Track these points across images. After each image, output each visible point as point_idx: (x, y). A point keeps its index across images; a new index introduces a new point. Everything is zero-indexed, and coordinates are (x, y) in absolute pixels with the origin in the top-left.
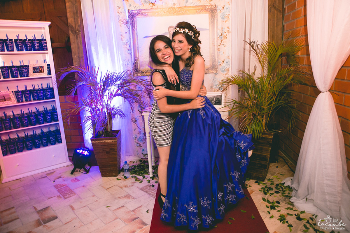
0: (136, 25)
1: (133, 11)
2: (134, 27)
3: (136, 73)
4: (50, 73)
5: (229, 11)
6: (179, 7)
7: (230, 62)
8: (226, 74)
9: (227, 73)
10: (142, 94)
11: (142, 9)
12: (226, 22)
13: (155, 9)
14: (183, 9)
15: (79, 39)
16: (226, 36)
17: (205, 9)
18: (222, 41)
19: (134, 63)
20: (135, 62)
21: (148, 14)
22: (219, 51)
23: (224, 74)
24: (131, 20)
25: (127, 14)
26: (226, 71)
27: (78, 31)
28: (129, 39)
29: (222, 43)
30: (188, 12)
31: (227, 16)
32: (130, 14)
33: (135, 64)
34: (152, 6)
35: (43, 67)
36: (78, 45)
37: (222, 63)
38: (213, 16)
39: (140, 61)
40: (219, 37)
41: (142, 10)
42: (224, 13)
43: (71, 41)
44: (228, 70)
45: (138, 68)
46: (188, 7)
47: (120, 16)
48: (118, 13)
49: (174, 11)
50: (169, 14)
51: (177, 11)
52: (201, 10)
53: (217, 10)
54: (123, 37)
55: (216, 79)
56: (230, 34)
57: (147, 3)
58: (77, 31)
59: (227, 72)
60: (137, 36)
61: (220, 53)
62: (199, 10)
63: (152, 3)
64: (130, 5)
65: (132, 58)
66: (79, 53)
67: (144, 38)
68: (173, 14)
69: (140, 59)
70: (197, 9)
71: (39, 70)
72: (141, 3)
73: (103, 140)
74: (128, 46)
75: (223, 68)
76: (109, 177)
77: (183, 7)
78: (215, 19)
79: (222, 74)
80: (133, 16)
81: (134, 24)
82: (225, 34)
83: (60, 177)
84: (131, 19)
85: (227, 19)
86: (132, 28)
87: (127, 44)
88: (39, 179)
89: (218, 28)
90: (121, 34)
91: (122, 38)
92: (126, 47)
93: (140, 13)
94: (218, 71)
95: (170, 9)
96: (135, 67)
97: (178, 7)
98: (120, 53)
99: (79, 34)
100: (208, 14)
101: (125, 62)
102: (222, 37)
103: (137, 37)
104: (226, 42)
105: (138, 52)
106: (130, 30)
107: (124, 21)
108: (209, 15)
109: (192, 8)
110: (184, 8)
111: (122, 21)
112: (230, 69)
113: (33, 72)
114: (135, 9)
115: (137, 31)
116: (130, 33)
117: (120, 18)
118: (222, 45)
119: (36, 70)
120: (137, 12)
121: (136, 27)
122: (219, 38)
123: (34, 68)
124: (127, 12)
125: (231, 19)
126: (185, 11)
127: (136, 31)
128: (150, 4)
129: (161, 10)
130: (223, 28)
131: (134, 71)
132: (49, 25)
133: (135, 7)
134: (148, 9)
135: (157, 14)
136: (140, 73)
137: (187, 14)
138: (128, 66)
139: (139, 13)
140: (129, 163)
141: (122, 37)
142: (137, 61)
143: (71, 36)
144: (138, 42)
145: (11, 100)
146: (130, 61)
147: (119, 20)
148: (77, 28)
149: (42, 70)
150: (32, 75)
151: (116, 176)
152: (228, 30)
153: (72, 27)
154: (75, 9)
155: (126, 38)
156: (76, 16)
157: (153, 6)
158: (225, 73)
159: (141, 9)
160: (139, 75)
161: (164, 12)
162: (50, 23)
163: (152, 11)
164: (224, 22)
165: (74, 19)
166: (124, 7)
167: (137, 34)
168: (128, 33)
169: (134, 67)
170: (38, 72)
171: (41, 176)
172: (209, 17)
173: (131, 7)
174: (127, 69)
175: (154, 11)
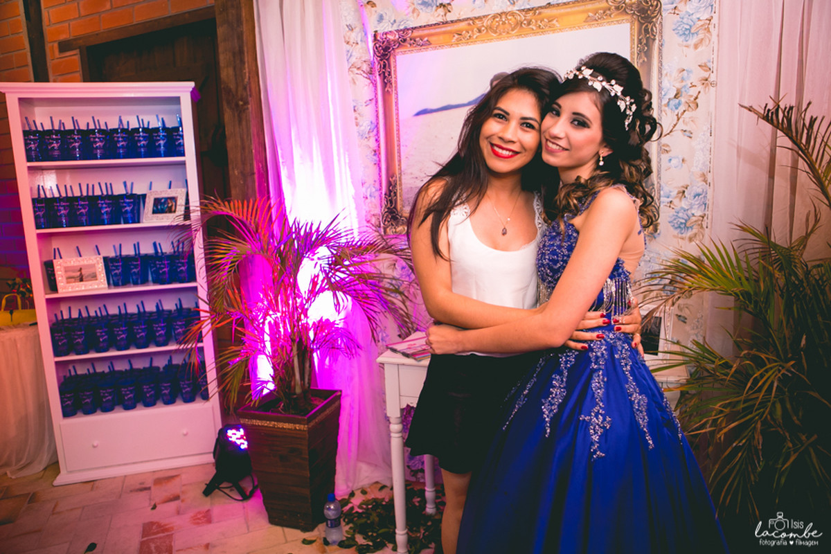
0: (396, 78)
1: (386, 34)
2: (390, 82)
3: (392, 225)
4: (187, 215)
5: (712, 6)
6: (529, 10)
7: (709, 196)
8: (691, 239)
9: (695, 235)
10: (412, 290)
11: (414, 26)
12: (696, 46)
13: (452, 22)
14: (540, 13)
15: (244, 123)
16: (696, 98)
17: (617, 8)
18: (678, 119)
19: (385, 194)
20: (390, 191)
21: (432, 39)
22: (665, 157)
23: (682, 239)
24: (382, 63)
25: (371, 45)
26: (692, 228)
27: (242, 101)
28: (374, 121)
29: (681, 126)
30: (558, 25)
31: (700, 23)
32: (378, 45)
33: (390, 196)
34: (443, 14)
35: (174, 199)
36: (242, 140)
37: (676, 197)
38: (646, 31)
39: (403, 186)
40: (668, 104)
41: (413, 29)
42: (692, 14)
43: (226, 129)
44: (702, 227)
45: (399, 207)
46: (558, 5)
47: (354, 54)
48: (348, 43)
49: (509, 23)
50: (495, 35)
51: (522, 23)
52: (604, 13)
53: (663, 7)
54: (359, 114)
55: (652, 255)
56: (712, 89)
57: (430, 8)
58: (241, 103)
59: (695, 231)
60: (397, 109)
61: (670, 160)
62: (596, 12)
63: (444, 6)
64: (381, 18)
65: (380, 176)
66: (244, 163)
67: (418, 114)
68: (508, 33)
69: (403, 181)
70: (588, 11)
71: (166, 206)
72: (411, 9)
73: (271, 420)
74: (373, 140)
75: (680, 215)
76: (287, 530)
77: (541, 7)
78: (654, 40)
79: (674, 236)
80: (386, 49)
81: (390, 73)
82: (693, 92)
83: (176, 498)
84: (381, 60)
85: (701, 36)
86: (385, 85)
87: (371, 134)
88: (131, 491)
89: (664, 72)
90: (355, 107)
91: (356, 119)
92: (368, 143)
93: (408, 39)
94: (659, 227)
95: (497, 19)
96: (389, 205)
97: (523, 10)
98: (347, 161)
99: (244, 110)
100: (629, 24)
101: (364, 189)
102: (679, 104)
103: (397, 114)
104: (698, 120)
105: (400, 161)
106: (376, 94)
107: (365, 67)
108: (631, 29)
109: (570, 7)
110: (542, 10)
111: (358, 69)
112: (709, 221)
113: (154, 212)
114: (395, 27)
115: (397, 94)
116: (377, 102)
117: (353, 60)
118: (680, 133)
119: (159, 207)
120: (397, 36)
121: (396, 82)
122: (667, 108)
123: (157, 201)
124: (370, 39)
125: (718, 36)
126: (545, 20)
127: (394, 94)
128: (436, 10)
129: (469, 24)
130: (684, 70)
131: (387, 215)
132: (191, 89)
133: (395, 21)
134: (431, 25)
135: (456, 36)
136: (403, 224)
137: (554, 31)
138: (371, 202)
139: (405, 40)
140: (369, 487)
141: (358, 116)
142: (395, 186)
143: (228, 115)
144: (398, 130)
145: (97, 279)
146: (377, 185)
147: (350, 65)
148: (239, 93)
149: (172, 206)
150: (149, 219)
151: (308, 531)
152: (706, 75)
153: (229, 91)
154: (236, 41)
155: (367, 115)
156: (238, 62)
157: (445, 15)
158: (690, 233)
159: (411, 26)
160: (399, 229)
161: (480, 31)
162: (192, 84)
163: (443, 29)
164: (687, 46)
165: (234, 68)
166: (363, 24)
167: (397, 103)
168: (374, 101)
169: (386, 206)
170: (162, 211)
171: (141, 484)
172: (632, 35)
173: (381, 24)
174: (370, 211)
175: (449, 28)
